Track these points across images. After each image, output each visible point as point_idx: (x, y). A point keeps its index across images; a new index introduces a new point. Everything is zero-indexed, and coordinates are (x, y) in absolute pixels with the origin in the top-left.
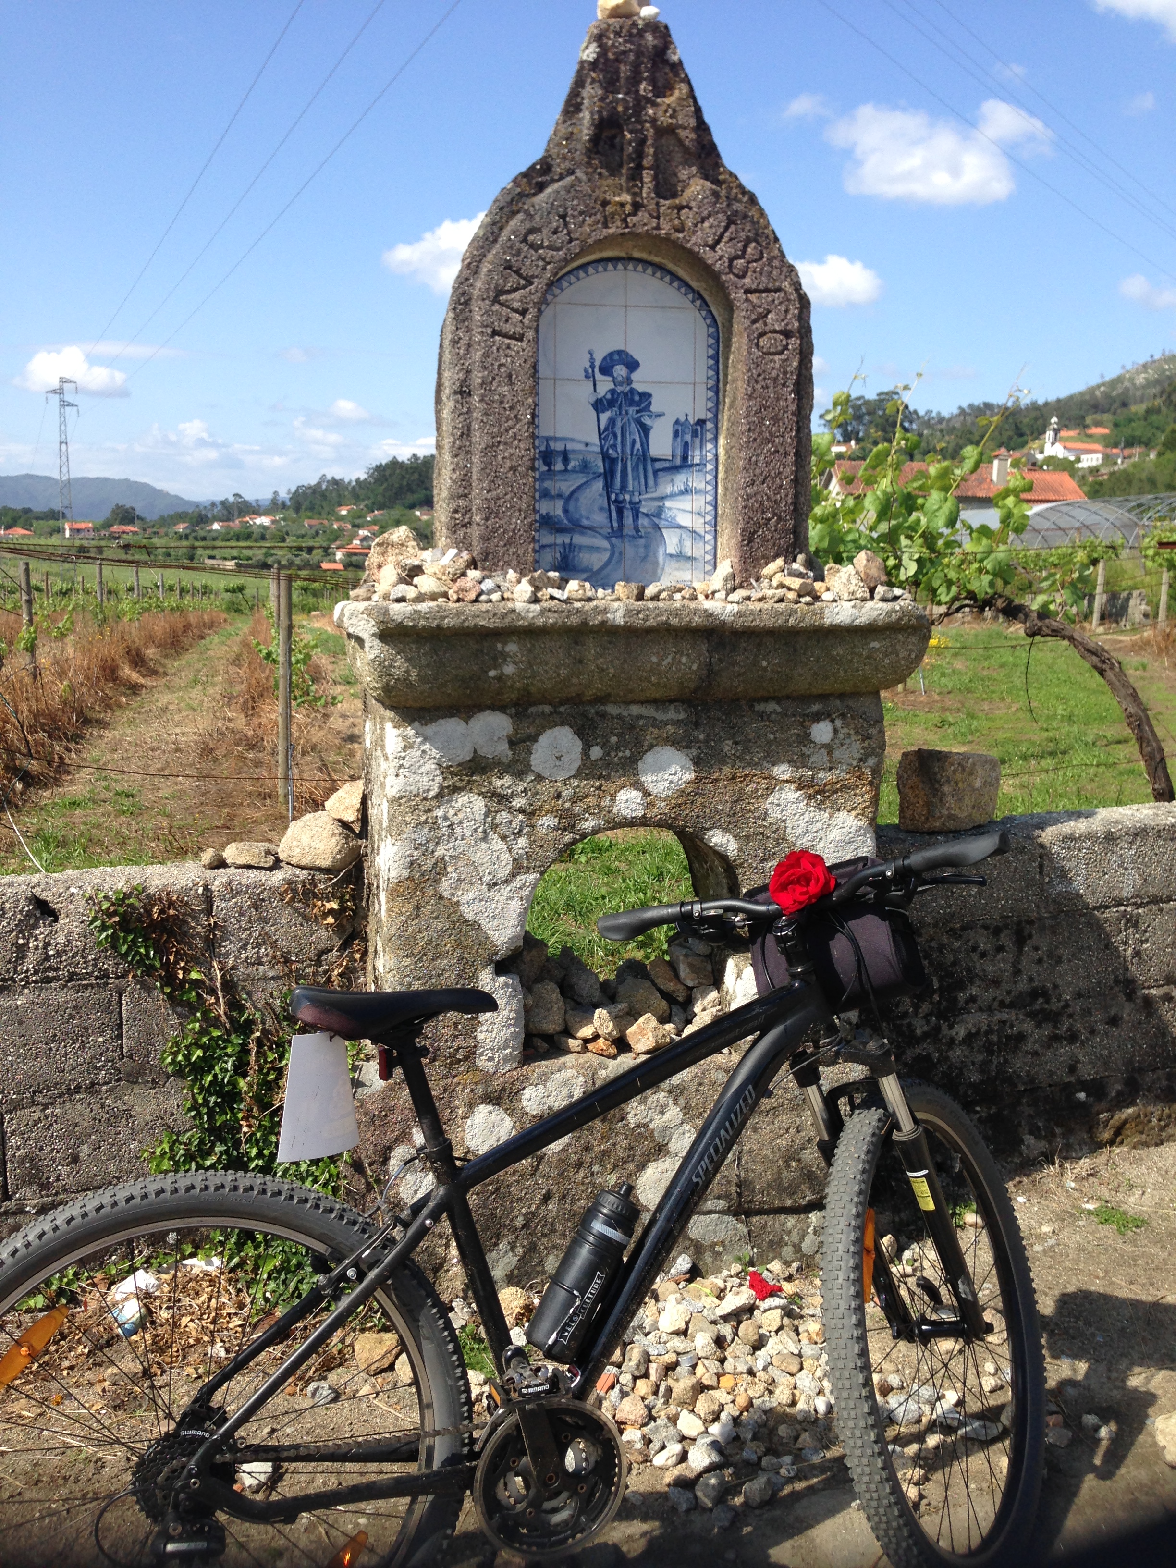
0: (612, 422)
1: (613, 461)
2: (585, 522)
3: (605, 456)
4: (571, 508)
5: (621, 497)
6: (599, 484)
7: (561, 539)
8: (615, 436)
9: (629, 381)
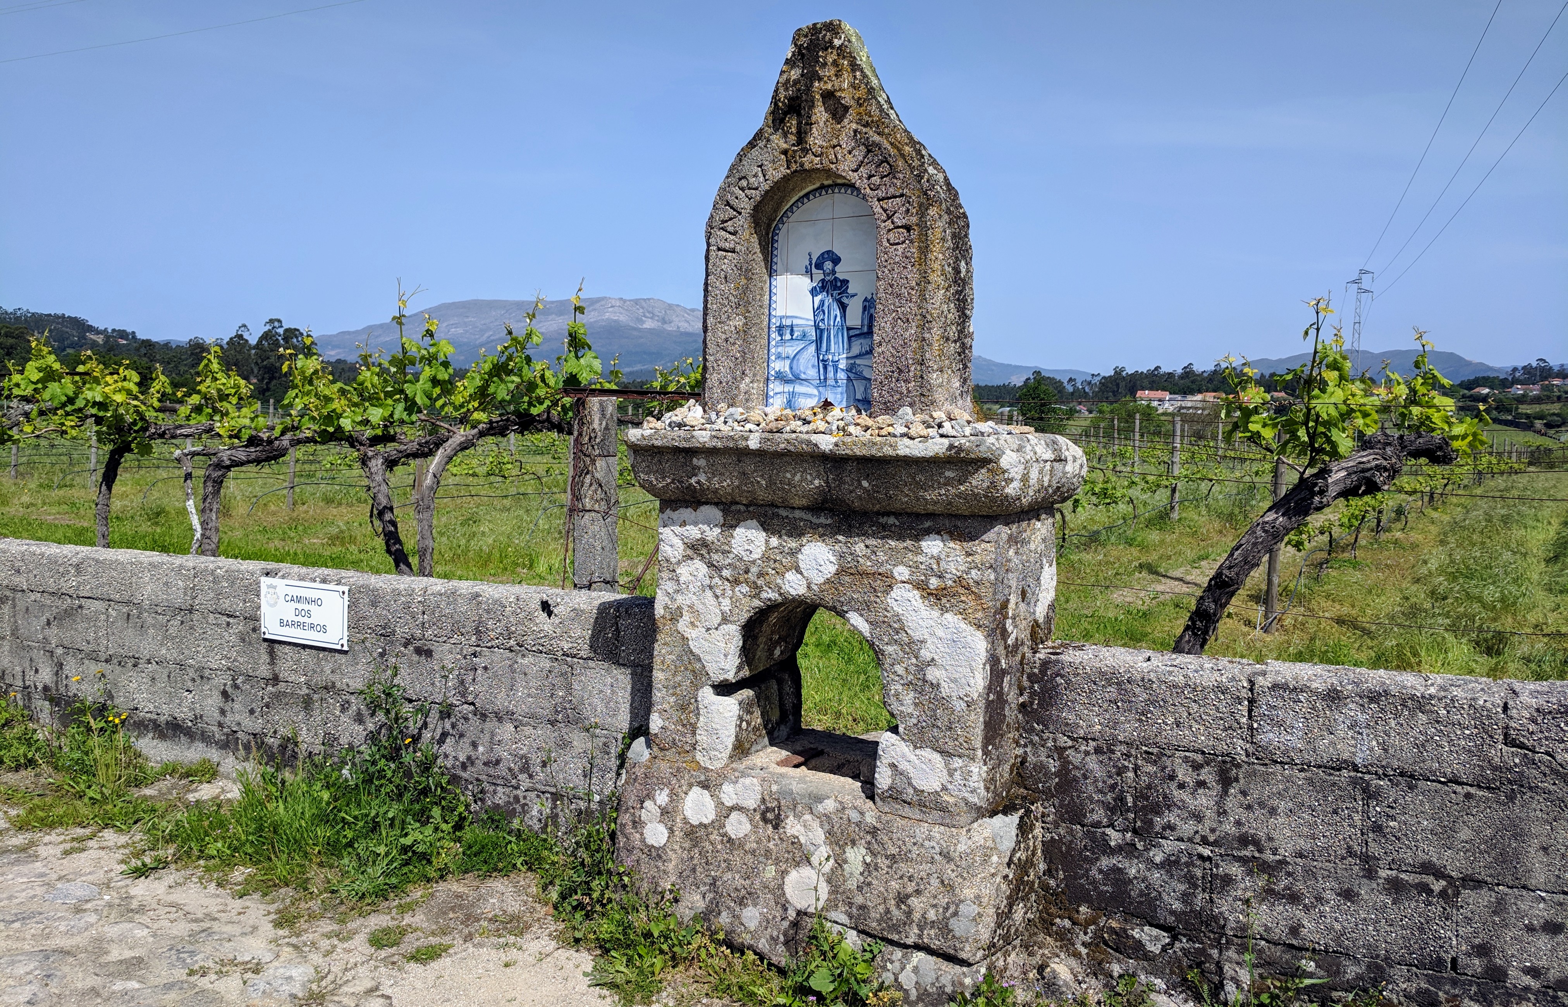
0: (822, 303)
1: (822, 331)
2: (803, 376)
3: (817, 327)
4: (794, 367)
5: (826, 357)
6: (812, 348)
7: (788, 388)
8: (824, 312)
9: (833, 272)
